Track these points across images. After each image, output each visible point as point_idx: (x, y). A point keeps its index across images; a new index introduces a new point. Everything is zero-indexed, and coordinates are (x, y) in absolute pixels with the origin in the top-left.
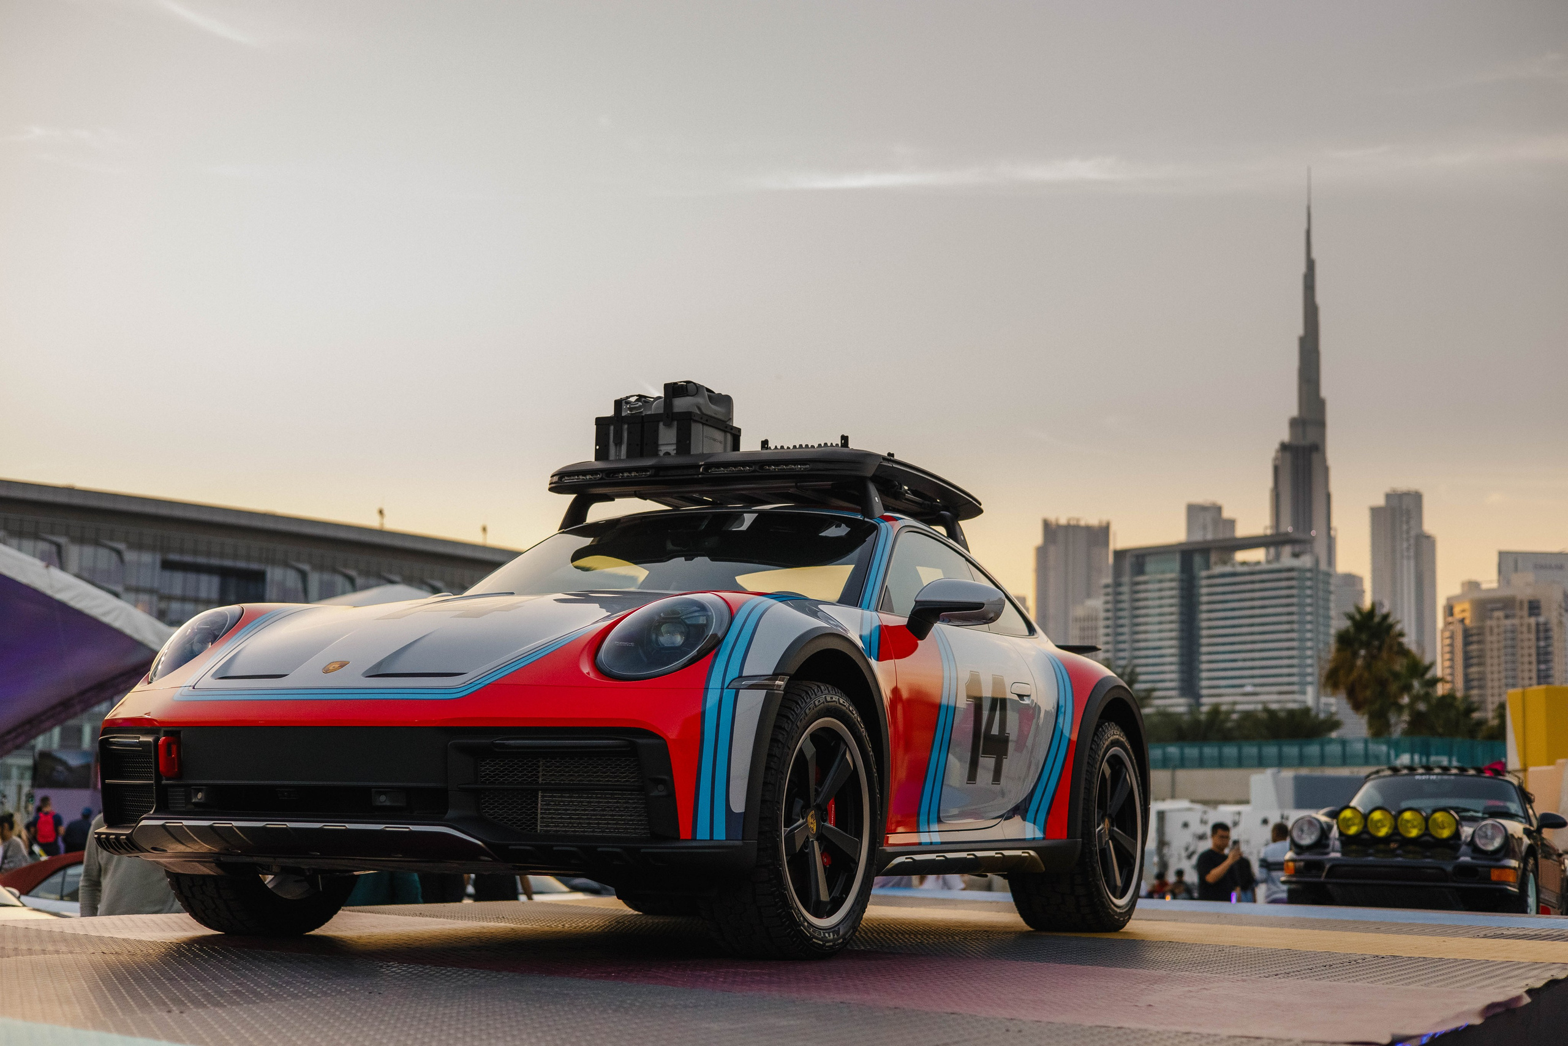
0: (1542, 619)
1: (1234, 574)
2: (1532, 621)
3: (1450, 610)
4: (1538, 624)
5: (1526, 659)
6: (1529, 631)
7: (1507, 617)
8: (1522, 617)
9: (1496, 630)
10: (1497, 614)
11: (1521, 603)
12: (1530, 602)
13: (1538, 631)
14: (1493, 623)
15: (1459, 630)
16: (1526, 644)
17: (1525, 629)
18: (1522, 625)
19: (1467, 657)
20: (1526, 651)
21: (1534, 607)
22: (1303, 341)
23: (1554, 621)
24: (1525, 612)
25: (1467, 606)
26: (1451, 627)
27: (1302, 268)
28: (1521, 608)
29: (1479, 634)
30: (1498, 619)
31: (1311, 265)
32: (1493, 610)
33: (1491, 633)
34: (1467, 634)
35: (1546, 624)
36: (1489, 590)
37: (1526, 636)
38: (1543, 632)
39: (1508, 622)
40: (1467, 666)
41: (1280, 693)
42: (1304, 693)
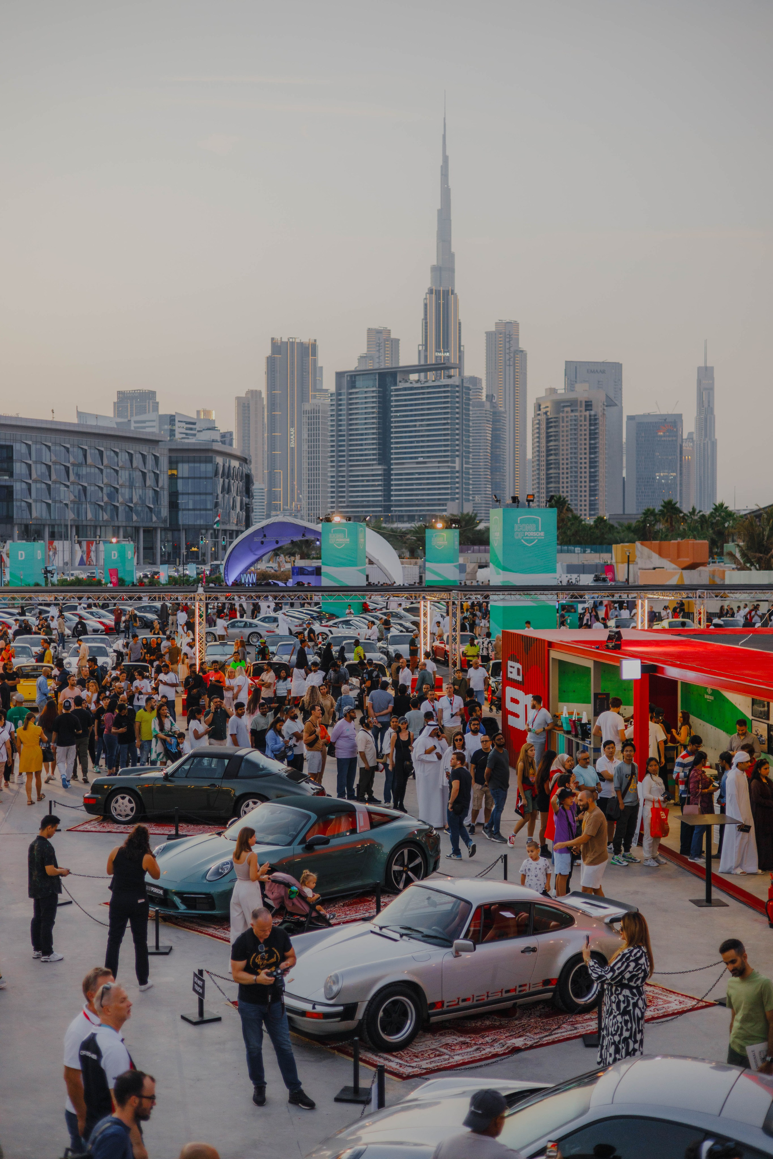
0: (593, 413)
1: (411, 389)
2: (587, 413)
3: (539, 407)
4: (590, 416)
5: (583, 437)
6: (585, 421)
7: (572, 411)
8: (581, 411)
9: (565, 419)
10: (566, 409)
11: (581, 402)
12: (586, 402)
13: (590, 420)
14: (564, 415)
15: (543, 418)
16: (583, 428)
17: (583, 418)
18: (581, 416)
19: (548, 436)
20: (583, 432)
21: (588, 405)
22: (440, 212)
23: (600, 414)
24: (583, 408)
25: (549, 404)
26: (539, 417)
27: (440, 163)
28: (581, 406)
29: (555, 422)
30: (567, 412)
31: (446, 159)
32: (564, 407)
33: (563, 422)
34: (548, 422)
35: (595, 415)
36: (561, 394)
37: (583, 423)
38: (593, 421)
39: (573, 414)
40: (548, 441)
41: (439, 462)
42: (454, 462)
